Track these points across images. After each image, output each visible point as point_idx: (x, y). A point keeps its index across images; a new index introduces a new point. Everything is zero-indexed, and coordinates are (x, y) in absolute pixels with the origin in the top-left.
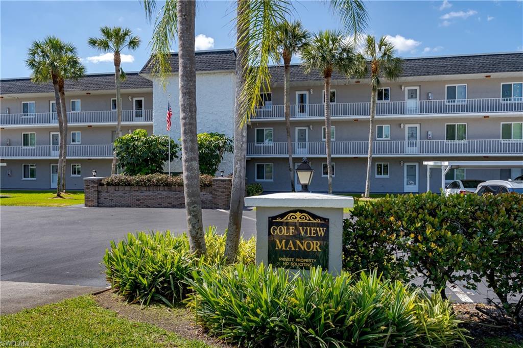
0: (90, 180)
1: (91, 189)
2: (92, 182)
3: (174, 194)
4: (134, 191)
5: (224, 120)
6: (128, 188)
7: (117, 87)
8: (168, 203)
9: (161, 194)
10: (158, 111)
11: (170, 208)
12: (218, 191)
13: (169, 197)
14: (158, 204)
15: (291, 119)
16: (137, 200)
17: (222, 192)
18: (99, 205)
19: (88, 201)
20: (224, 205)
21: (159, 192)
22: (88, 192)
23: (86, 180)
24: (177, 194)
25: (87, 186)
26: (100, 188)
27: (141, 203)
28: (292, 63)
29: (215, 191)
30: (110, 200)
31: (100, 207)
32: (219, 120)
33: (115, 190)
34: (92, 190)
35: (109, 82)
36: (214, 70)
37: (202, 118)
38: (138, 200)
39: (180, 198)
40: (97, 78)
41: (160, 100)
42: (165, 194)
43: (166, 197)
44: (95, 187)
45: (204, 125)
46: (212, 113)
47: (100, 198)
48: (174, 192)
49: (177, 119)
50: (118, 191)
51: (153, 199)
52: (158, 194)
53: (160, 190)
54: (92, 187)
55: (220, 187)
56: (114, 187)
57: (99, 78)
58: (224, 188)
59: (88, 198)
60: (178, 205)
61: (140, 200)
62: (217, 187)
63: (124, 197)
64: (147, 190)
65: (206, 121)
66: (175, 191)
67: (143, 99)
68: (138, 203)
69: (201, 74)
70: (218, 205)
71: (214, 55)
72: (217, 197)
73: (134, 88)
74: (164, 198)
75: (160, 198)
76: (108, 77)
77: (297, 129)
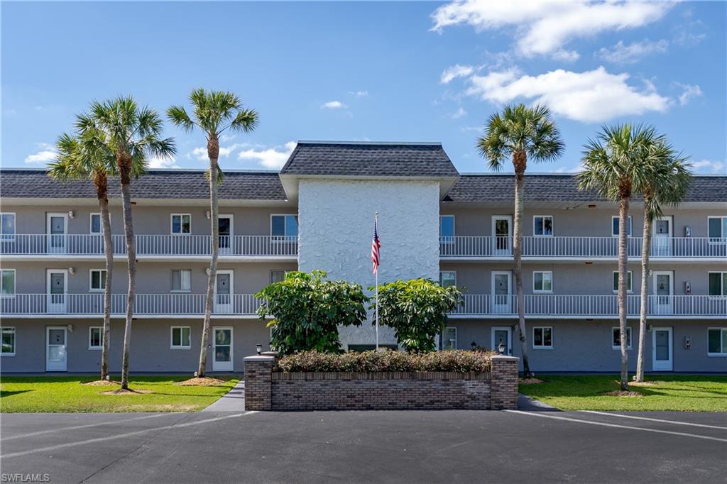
0: (256, 362)
1: (259, 379)
2: (260, 365)
3: (420, 385)
4: (344, 380)
5: (425, 257)
6: (333, 375)
7: (214, 195)
8: (409, 401)
9: (395, 385)
10: (309, 240)
11: (412, 409)
12: (502, 379)
13: (411, 390)
14: (390, 404)
15: (522, 259)
16: (348, 397)
17: (508, 381)
18: (274, 407)
19: (252, 400)
20: (512, 402)
21: (391, 382)
22: (251, 384)
23: (248, 362)
24: (425, 385)
25: (250, 372)
26: (276, 375)
27: (356, 401)
28: (527, 172)
29: (496, 379)
30: (295, 397)
31: (276, 410)
32: (417, 257)
33: (306, 380)
34: (260, 381)
35: (178, 185)
36: (415, 175)
37: (387, 253)
38: (352, 397)
39: (430, 392)
40: (153, 176)
41: (311, 221)
42: (402, 384)
43: (404, 390)
44: (266, 374)
45: (391, 265)
46: (405, 245)
47: (275, 395)
48: (420, 382)
49: (342, 254)
50: (312, 380)
51: (381, 394)
52: (390, 385)
53: (393, 378)
54: (261, 374)
55: (506, 371)
56: (304, 374)
57: (157, 177)
58: (512, 374)
59: (252, 395)
60: (427, 404)
61: (354, 397)
62: (500, 371)
63: (324, 392)
64: (368, 379)
65: (395, 259)
66: (422, 380)
67: (231, 217)
68: (351, 401)
69: (386, 180)
70: (502, 402)
71: (410, 151)
72: (499, 389)
73: (229, 198)
74: (400, 392)
75: (393, 392)
76: (173, 177)
77: (494, 274)
